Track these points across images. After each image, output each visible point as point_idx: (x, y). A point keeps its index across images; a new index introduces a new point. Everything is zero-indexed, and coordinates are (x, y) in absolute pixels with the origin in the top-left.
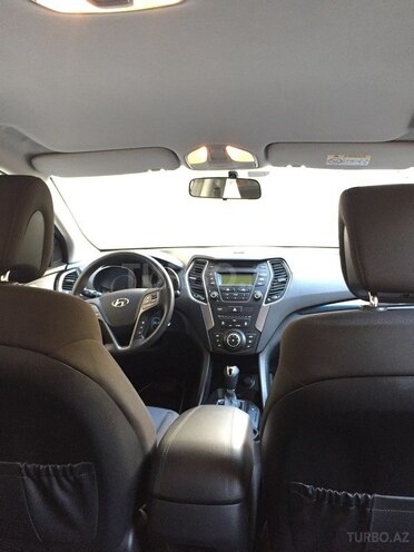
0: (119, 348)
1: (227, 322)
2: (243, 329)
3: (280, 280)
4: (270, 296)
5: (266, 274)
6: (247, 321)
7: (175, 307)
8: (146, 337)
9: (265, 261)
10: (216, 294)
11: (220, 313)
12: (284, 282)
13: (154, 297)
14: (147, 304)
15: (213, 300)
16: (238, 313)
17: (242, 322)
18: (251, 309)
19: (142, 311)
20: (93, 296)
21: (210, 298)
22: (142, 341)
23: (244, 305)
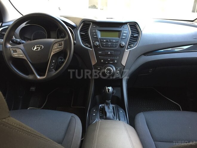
0: (39, 77)
1: (105, 61)
2: (114, 64)
3: (135, 35)
4: (129, 44)
5: (127, 31)
6: (116, 60)
7: (74, 52)
8: (56, 70)
9: (126, 23)
10: (97, 43)
11: (101, 55)
12: (137, 37)
13: (60, 45)
14: (56, 49)
15: (96, 47)
16: (111, 55)
17: (113, 60)
18: (119, 53)
19: (52, 54)
20: (20, 43)
21: (94, 46)
22: (54, 73)
23: (115, 50)
